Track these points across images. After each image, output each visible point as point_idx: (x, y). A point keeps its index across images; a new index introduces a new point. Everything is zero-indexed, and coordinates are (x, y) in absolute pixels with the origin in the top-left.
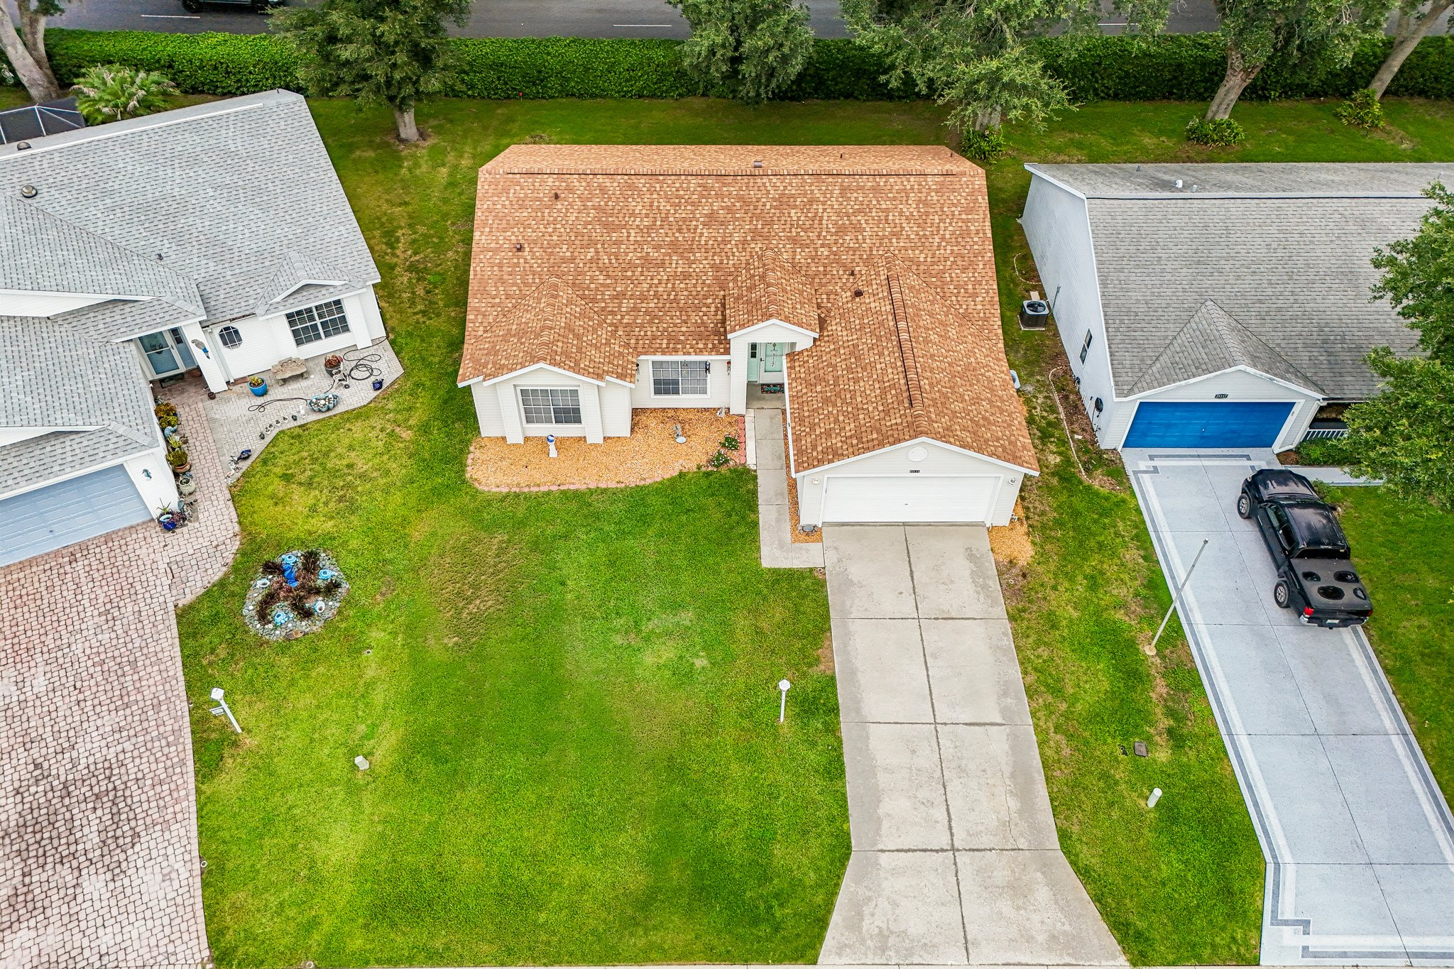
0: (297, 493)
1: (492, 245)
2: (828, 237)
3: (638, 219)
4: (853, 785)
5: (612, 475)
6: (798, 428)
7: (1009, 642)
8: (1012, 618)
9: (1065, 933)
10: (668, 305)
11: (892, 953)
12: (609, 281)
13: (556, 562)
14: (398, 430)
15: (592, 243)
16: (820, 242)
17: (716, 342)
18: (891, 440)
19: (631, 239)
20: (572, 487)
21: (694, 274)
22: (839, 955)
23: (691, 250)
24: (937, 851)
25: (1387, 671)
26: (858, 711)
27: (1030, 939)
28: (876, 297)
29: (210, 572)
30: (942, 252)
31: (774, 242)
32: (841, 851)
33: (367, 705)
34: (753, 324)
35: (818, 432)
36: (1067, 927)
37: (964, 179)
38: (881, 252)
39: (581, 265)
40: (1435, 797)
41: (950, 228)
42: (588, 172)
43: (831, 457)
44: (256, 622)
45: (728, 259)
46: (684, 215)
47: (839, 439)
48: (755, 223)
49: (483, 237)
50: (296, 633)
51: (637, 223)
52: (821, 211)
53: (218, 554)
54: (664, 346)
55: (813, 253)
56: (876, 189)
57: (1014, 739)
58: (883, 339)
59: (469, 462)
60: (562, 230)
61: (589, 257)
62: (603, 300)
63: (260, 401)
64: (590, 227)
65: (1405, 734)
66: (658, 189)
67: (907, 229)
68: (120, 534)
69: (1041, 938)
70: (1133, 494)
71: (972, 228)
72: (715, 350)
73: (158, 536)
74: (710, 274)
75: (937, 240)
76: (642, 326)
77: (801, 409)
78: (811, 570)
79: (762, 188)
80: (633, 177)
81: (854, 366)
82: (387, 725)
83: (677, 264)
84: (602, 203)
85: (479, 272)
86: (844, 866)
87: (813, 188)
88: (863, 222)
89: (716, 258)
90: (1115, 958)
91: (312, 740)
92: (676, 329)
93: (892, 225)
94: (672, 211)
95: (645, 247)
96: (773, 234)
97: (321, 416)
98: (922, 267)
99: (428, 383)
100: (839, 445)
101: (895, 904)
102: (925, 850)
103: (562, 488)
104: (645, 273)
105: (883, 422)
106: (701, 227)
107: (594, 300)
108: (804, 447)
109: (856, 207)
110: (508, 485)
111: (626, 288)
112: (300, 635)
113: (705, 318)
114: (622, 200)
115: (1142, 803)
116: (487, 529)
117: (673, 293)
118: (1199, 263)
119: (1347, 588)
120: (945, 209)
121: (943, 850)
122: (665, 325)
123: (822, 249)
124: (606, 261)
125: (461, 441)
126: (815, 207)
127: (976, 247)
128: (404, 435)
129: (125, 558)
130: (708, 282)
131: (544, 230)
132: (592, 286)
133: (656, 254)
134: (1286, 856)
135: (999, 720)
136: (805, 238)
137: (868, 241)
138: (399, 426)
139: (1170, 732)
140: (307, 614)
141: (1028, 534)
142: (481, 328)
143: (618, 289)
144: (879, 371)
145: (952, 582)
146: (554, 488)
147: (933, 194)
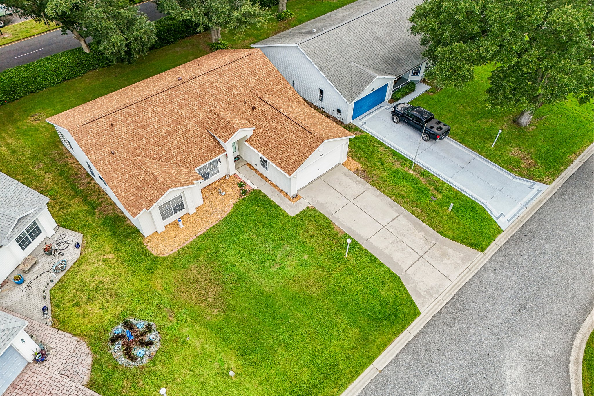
0: (89, 307)
1: (100, 158)
2: (227, 94)
3: (153, 119)
4: (381, 259)
5: (211, 220)
6: (276, 162)
7: (378, 192)
8: (373, 185)
9: (463, 256)
10: (190, 145)
11: (434, 295)
12: (160, 148)
13: (224, 261)
14: (105, 257)
15: (141, 137)
16: (226, 96)
17: (218, 149)
18: (315, 147)
19: (156, 127)
20: (201, 233)
21: (190, 129)
22: (424, 306)
23: (182, 121)
24: (418, 260)
25: (461, 143)
26: (362, 238)
27: (458, 264)
28: (262, 106)
29: (84, 362)
30: (267, 82)
31: (210, 104)
32: (397, 279)
33: (209, 355)
34: (233, 135)
35: (285, 159)
36: (462, 255)
37: (255, 54)
38: (248, 91)
39: (144, 147)
40: (496, 166)
41: (264, 73)
42: (118, 110)
43: (298, 164)
44: (131, 363)
45: (199, 118)
46: (169, 109)
47: (295, 157)
48: (198, 100)
49: (93, 156)
50: (153, 354)
51: (153, 120)
52: (218, 85)
53: (79, 353)
54: (201, 161)
55: (227, 102)
56: (230, 70)
57: (405, 216)
58: (279, 118)
59: (150, 250)
60: (125, 137)
61: (145, 143)
62: (164, 156)
63: (24, 285)
64: (135, 131)
65: (478, 156)
66: (151, 104)
67: (251, 79)
68: (18, 380)
69: (460, 262)
70: (366, 132)
71: (270, 70)
72: (219, 153)
73: (41, 368)
74: (196, 126)
75: (263, 79)
76: (186, 158)
77: (270, 155)
78: (308, 208)
79: (191, 86)
80: (138, 104)
81: (276, 132)
82: (224, 356)
83: (181, 129)
84: (133, 119)
85: (103, 171)
86: (401, 282)
87: (209, 78)
88: (235, 83)
89: (194, 119)
90: (478, 254)
91: (202, 383)
92: (200, 152)
93: (245, 80)
94: (164, 110)
95: (164, 128)
96: (208, 101)
97: (64, 273)
98: (265, 90)
99: (98, 233)
100: (297, 159)
101: (422, 282)
102: (415, 262)
103: (197, 235)
104: (172, 138)
105: (306, 144)
106: (179, 110)
107: (160, 158)
108: (285, 167)
109: (228, 79)
110: (176, 248)
111: (169, 147)
112: (155, 354)
113: (207, 143)
114: (140, 114)
115: (448, 211)
116: (184, 267)
117: (188, 140)
118: (341, 52)
119: (441, 125)
120: (257, 67)
121: (419, 259)
122: (195, 153)
123: (229, 99)
124: (153, 140)
125: (138, 245)
126: (214, 85)
127: (276, 76)
128: (110, 257)
129: (34, 386)
130: (198, 129)
131: (117, 141)
132: (155, 153)
133: (170, 129)
134: (485, 202)
135: (398, 215)
136: (220, 97)
137: (241, 89)
138: (104, 255)
139: (435, 189)
140: (150, 344)
141: (353, 159)
142: (123, 193)
143: (166, 149)
144: (288, 129)
145: (349, 185)
146: (194, 238)
147: (250, 63)
